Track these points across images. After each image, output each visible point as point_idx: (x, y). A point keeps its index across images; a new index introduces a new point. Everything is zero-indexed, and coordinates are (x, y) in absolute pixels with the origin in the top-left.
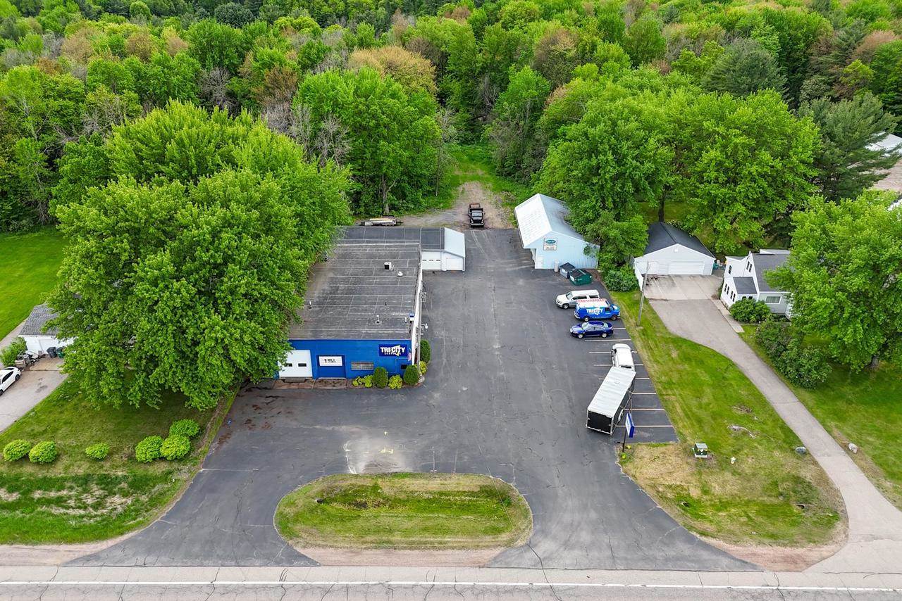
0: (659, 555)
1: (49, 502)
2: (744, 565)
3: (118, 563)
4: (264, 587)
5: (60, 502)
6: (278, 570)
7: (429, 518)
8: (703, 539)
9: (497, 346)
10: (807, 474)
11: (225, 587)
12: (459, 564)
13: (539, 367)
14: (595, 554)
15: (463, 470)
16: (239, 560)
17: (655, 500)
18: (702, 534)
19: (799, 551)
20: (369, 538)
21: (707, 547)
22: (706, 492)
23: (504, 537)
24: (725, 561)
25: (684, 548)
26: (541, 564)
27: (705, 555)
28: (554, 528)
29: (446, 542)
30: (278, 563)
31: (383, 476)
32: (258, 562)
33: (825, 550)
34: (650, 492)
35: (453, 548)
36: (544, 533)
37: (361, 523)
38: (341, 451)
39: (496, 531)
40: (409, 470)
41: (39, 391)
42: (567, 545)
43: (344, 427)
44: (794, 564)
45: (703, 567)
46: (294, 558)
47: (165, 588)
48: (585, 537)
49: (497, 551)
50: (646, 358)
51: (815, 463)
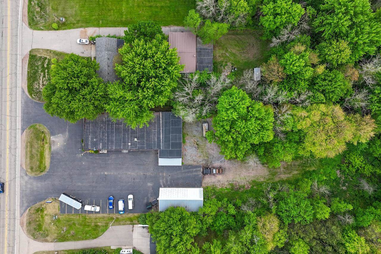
0: (24, 199)
1: (44, 74)
2: (22, 215)
3: (22, 98)
4: (16, 126)
5: (44, 76)
6: (20, 127)
7: (37, 155)
8: (28, 209)
9: (106, 173)
10: (48, 238)
11: (16, 119)
12: (21, 161)
13: (94, 184)
14: (24, 187)
15: (51, 163)
16: (23, 120)
17: (40, 203)
18: (29, 209)
19: (25, 226)
20: (29, 144)
21: (26, 209)
22: (46, 215)
23: (29, 170)
24: (22, 211)
25: (26, 205)
26: (22, 177)
27: (24, 208)
28: (32, 181)
29: (27, 159)
30: (22, 127)
31: (50, 144)
32: (22, 123)
33: (26, 232)
34: (43, 202)
35: (25, 160)
36: (30, 178)
37: (35, 141)
38: (58, 134)
39: (32, 169)
40: (52, 150)
41: (81, 53)
42: (26, 182)
43: (68, 133)
44: (22, 224)
45: (21, 207)
46: (23, 130)
47: (16, 108)
48: (29, 186)
49: (25, 168)
50: (97, 215)
51: (51, 242)
